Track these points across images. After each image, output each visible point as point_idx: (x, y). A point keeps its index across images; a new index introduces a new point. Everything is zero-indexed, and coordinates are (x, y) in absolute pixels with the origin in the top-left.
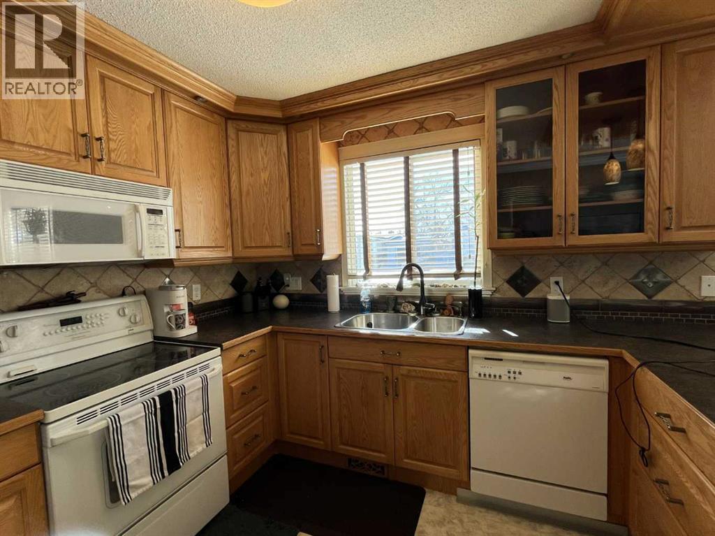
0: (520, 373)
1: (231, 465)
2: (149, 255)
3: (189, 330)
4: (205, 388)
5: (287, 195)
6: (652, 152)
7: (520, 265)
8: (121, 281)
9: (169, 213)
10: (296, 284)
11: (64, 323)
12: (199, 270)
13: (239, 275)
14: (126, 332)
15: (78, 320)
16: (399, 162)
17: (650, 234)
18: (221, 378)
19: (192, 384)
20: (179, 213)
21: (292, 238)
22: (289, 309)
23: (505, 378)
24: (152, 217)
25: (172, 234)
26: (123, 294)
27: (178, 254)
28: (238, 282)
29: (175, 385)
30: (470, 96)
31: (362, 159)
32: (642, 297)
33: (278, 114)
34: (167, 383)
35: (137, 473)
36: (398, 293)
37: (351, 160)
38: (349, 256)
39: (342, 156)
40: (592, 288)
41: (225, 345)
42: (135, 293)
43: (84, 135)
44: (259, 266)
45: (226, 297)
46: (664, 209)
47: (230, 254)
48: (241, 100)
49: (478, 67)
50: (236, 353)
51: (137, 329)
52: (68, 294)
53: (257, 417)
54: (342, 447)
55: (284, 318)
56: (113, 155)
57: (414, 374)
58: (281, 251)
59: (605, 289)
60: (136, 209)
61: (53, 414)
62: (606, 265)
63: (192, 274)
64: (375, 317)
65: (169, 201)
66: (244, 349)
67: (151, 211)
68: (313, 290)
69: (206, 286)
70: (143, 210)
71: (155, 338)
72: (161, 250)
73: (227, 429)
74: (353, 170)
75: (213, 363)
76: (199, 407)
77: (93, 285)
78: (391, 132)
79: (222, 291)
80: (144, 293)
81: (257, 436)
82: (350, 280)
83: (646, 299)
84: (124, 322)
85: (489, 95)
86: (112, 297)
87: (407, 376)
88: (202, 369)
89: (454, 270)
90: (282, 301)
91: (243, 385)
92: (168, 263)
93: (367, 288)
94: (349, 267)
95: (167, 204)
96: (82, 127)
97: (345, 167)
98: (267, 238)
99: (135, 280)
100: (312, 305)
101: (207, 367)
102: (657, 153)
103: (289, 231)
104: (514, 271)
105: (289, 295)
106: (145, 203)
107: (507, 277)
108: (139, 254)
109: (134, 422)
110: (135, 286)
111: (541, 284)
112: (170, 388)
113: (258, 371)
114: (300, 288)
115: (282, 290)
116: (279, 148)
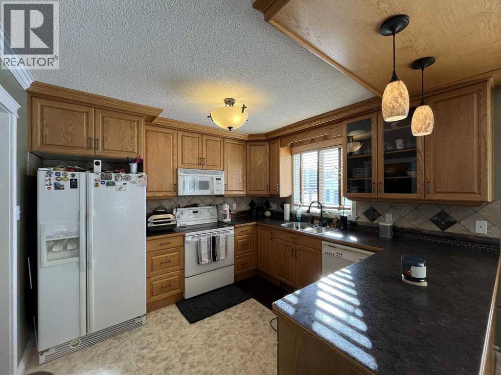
0: (342, 254)
1: (236, 270)
2: (216, 193)
3: (228, 220)
4: (226, 238)
5: (268, 169)
6: (420, 152)
7: (370, 206)
8: (210, 201)
9: (223, 179)
10: (274, 207)
11: (194, 212)
12: (235, 198)
13: (252, 201)
14: (209, 218)
15: (197, 212)
16: (315, 154)
17: (419, 194)
18: (233, 237)
19: (222, 236)
20: (227, 179)
21: (269, 187)
22: (270, 217)
23: (335, 256)
24: (218, 181)
25: (224, 186)
26: (210, 205)
27: (225, 193)
28: (252, 204)
29: (218, 235)
30: (337, 127)
31: (301, 152)
32: (437, 229)
33: (264, 138)
34: (215, 234)
35: (204, 257)
36: (307, 214)
37: (296, 153)
38: (295, 196)
39: (293, 152)
40: (408, 221)
41: (236, 226)
42: (213, 205)
43: (200, 158)
44: (261, 198)
45: (246, 209)
46: (427, 183)
47: (245, 193)
48: (250, 135)
49: (335, 117)
50: (240, 230)
51: (213, 217)
52: (196, 204)
53: (248, 256)
54: (278, 276)
55: (268, 221)
56: (208, 163)
57: (303, 249)
58: (265, 193)
59: (415, 223)
60: (213, 179)
61: (187, 234)
62: (417, 210)
63: (233, 200)
64: (300, 224)
65: (223, 175)
66: (244, 229)
67: (217, 179)
68: (281, 210)
69: (238, 204)
70: (215, 179)
71: (218, 221)
72: (219, 192)
73: (235, 256)
74: (297, 157)
75: (230, 231)
76: (224, 244)
77: (202, 202)
78: (313, 141)
79: (245, 207)
80: (216, 205)
81: (247, 263)
82: (295, 207)
83: (440, 230)
84: (209, 214)
85: (344, 126)
86: (207, 206)
87: (300, 249)
88: (226, 232)
89: (338, 206)
90: (268, 213)
91: (242, 242)
92: (222, 196)
93: (300, 211)
94: (295, 201)
95: (222, 176)
96: (200, 156)
97: (294, 156)
98: (259, 187)
99: (214, 201)
100: (278, 216)
101: (228, 232)
102: (423, 154)
103: (268, 184)
104: (367, 209)
105: (271, 211)
106: (215, 176)
107: (364, 211)
108: (213, 193)
109: (205, 242)
110: (214, 203)
111: (381, 217)
112: (216, 235)
113: (249, 239)
114: (276, 209)
115: (269, 209)
116: (266, 151)
